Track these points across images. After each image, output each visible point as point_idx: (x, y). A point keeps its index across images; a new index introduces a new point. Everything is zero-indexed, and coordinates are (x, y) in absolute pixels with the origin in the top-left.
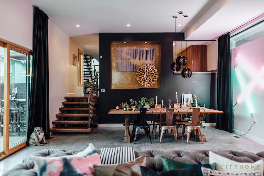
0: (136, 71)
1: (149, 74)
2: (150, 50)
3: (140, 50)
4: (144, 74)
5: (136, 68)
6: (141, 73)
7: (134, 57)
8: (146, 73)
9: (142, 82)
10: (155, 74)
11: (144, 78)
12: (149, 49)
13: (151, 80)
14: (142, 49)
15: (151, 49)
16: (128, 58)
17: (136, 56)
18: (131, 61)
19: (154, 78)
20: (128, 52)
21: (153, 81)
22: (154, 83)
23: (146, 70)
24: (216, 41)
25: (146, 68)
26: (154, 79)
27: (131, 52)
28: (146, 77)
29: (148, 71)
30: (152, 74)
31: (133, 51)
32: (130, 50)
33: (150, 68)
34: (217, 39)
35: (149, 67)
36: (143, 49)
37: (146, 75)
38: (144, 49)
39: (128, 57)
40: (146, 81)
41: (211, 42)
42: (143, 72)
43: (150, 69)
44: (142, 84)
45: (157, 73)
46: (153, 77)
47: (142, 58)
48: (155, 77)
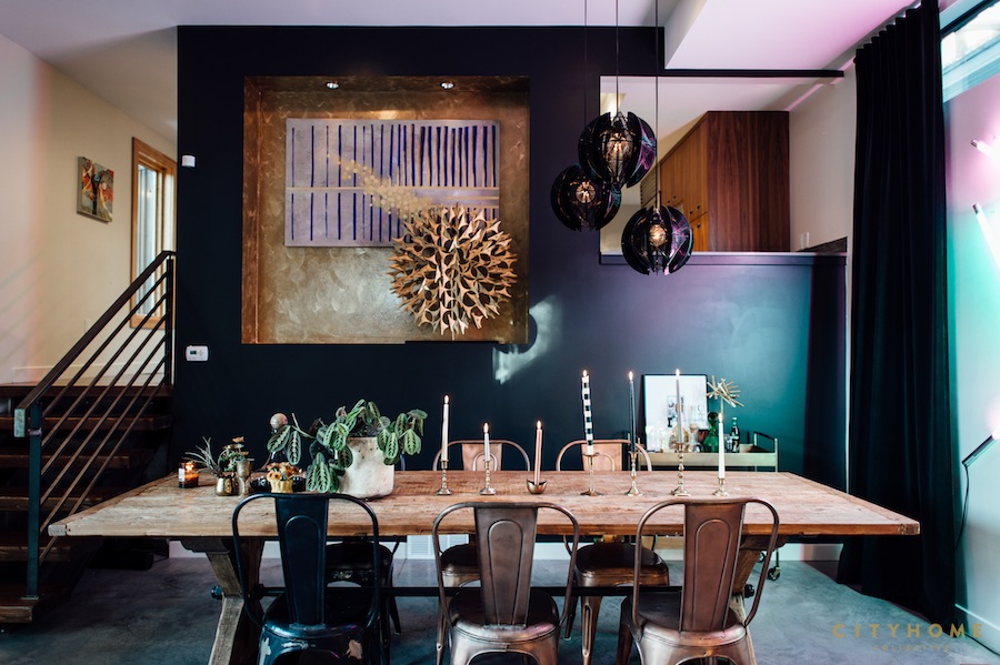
0: (391, 244)
1: (463, 261)
2: (475, 128)
3: (418, 132)
4: (433, 259)
5: (394, 229)
6: (418, 254)
7: (386, 167)
8: (444, 255)
9: (425, 308)
10: (496, 261)
11: (434, 286)
12: (470, 124)
13: (475, 298)
14: (427, 124)
15: (480, 124)
16: (349, 173)
17: (395, 161)
18: (369, 191)
19: (488, 287)
20: (348, 140)
21: (484, 300)
22: (491, 311)
23: (445, 239)
24: (840, 74)
25: (445, 226)
26: (492, 292)
27: (368, 138)
28: (446, 279)
29: (455, 244)
30: (482, 262)
31: (377, 135)
32: (359, 131)
33: (470, 230)
34: (849, 65)
35: (463, 223)
36: (434, 124)
37: (445, 267)
38: (442, 123)
39: (349, 166)
40: (448, 299)
42: (431, 251)
43: (471, 235)
44: (425, 320)
45: (508, 254)
46: (487, 280)
47: (426, 172)
48: (496, 277)
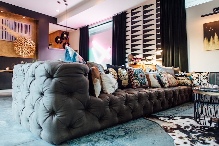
0: (14, 41)
1: (27, 46)
2: (28, 25)
3: (18, 23)
4: (22, 45)
5: (13, 39)
7: (12, 28)
8: (24, 44)
9: (21, 52)
10: (33, 46)
11: (22, 49)
12: (27, 24)
13: (29, 52)
14: (19, 22)
15: (29, 25)
16: (5, 27)
17: (13, 27)
18: (8, 31)
19: (31, 50)
20: (4, 22)
21: (31, 52)
22: (32, 54)
23: (24, 42)
24: (77, 30)
25: (24, 40)
26: (32, 51)
27: (8, 22)
28: (24, 48)
29: (25, 43)
30: (30, 46)
31: (10, 22)
32: (7, 21)
33: (28, 41)
34: (78, 29)
35: (27, 40)
36: (21, 23)
37: (24, 46)
38: (22, 23)
39: (4, 27)
40: (25, 51)
41: (74, 30)
42: (21, 43)
43: (29, 42)
44: (20, 54)
45: (34, 46)
46: (31, 49)
47: (19, 30)
48: (33, 49)
